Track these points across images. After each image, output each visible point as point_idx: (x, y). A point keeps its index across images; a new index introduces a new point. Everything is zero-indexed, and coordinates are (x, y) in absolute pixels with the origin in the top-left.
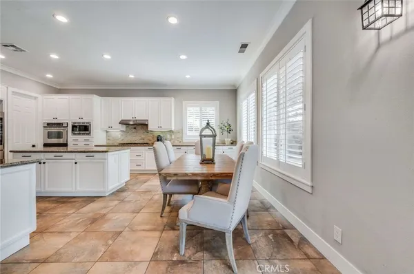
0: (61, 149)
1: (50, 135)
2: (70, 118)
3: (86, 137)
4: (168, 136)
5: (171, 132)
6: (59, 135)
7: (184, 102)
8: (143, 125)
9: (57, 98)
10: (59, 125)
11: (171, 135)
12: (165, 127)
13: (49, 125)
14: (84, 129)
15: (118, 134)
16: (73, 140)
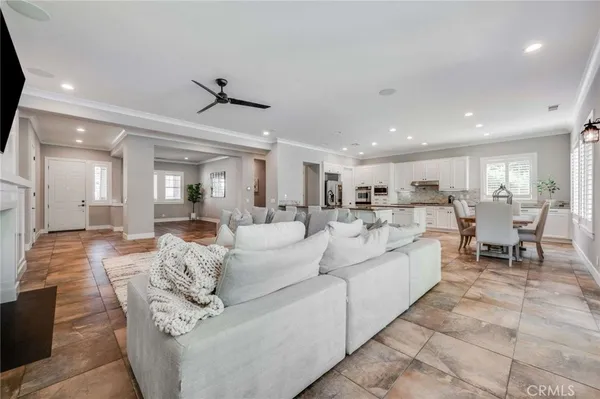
0: (366, 205)
1: (360, 196)
2: (373, 184)
3: (385, 197)
4: (462, 196)
5: (464, 192)
6: (366, 196)
7: (482, 159)
8: (434, 186)
9: (366, 168)
10: (367, 188)
11: (465, 196)
12: (458, 187)
13: (360, 188)
14: (382, 191)
15: (408, 194)
16: (375, 199)
